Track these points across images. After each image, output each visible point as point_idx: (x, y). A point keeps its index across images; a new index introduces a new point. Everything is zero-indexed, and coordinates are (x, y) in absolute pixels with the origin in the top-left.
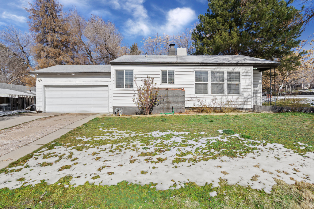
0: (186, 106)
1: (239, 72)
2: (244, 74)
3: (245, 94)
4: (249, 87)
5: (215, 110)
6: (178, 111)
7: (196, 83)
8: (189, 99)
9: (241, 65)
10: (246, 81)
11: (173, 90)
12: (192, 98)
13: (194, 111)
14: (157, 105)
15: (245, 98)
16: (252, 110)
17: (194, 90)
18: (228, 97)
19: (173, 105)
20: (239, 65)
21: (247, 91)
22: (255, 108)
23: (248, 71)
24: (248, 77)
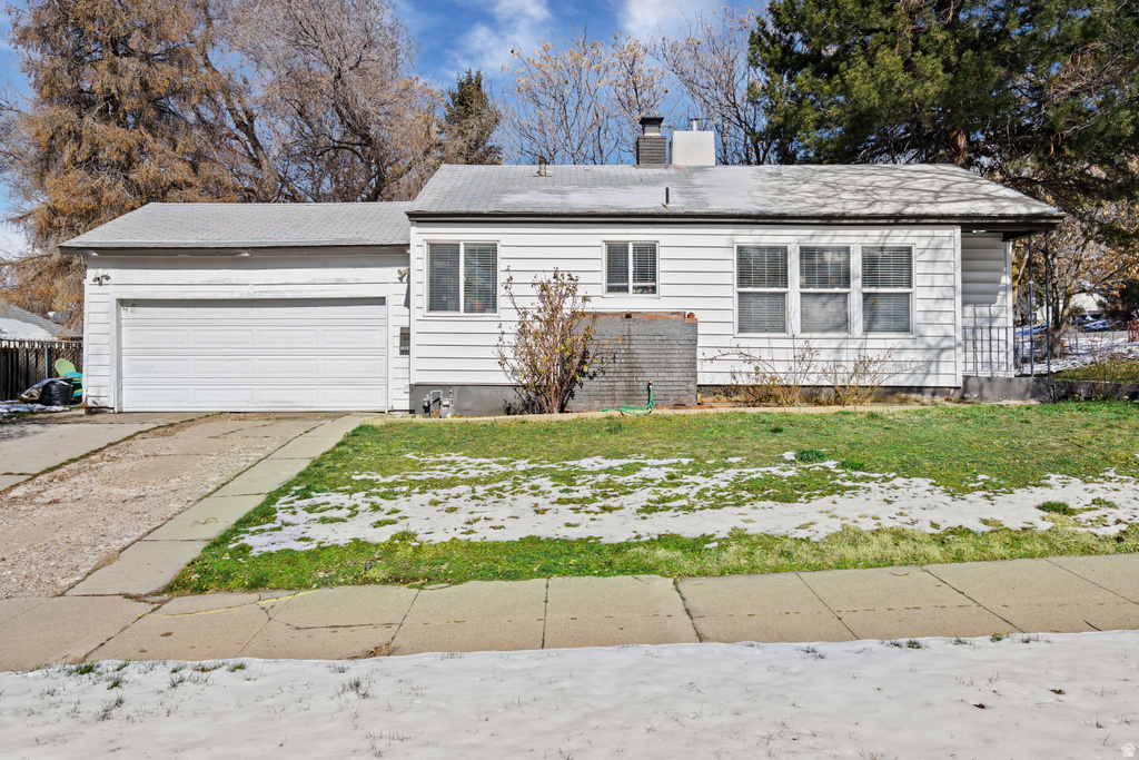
0: (700, 382)
1: (909, 250)
2: (927, 255)
3: (930, 331)
4: (946, 305)
5: (812, 395)
6: (672, 398)
7: (740, 293)
8: (710, 354)
9: (914, 221)
10: (933, 281)
11: (652, 317)
12: (724, 351)
13: (733, 399)
14: (591, 378)
15: (929, 348)
16: (957, 394)
17: (733, 317)
18: (862, 345)
19: (650, 376)
20: (904, 221)
21: (937, 319)
22: (970, 388)
23: (942, 242)
24: (939, 268)
